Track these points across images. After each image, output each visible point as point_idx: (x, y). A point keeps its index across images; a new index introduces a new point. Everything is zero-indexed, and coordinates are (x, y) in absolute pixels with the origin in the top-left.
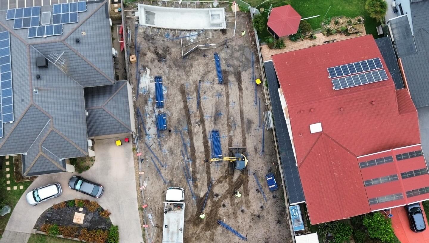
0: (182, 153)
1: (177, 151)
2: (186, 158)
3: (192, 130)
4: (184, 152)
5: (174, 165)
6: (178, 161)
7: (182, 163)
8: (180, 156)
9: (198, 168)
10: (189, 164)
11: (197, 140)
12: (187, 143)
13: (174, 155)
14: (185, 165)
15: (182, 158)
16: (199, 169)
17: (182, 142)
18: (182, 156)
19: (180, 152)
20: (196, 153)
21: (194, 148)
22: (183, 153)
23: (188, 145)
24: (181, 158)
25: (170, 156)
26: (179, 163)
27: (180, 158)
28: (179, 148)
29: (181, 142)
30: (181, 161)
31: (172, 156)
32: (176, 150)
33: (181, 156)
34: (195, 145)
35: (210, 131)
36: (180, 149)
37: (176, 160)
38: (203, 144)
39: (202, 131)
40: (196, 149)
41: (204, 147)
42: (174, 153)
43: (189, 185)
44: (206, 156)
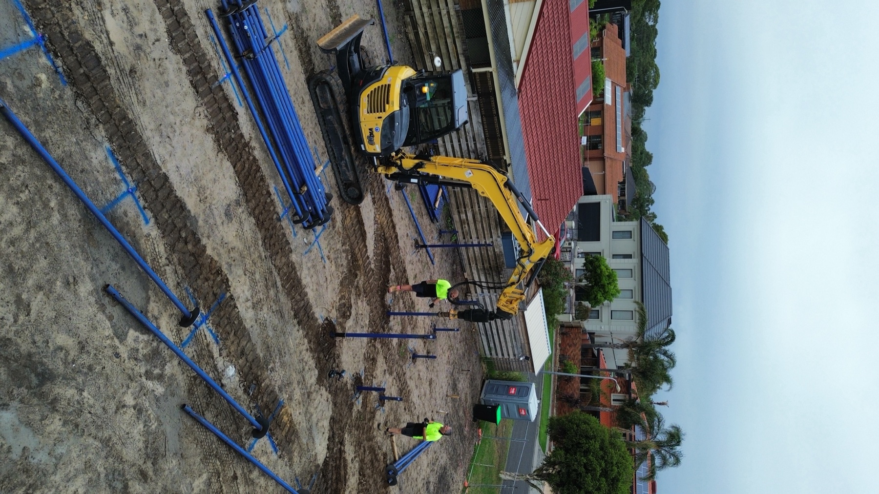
0: (116, 312)
1: (71, 332)
2: (167, 327)
3: (88, 35)
4: (131, 292)
5: (120, 459)
6: (129, 400)
7: (160, 389)
8: (123, 351)
9: (255, 333)
10: (205, 354)
11: (165, 133)
12: (112, 192)
13: (67, 379)
14: (182, 380)
15: (143, 352)
16: (263, 325)
17: (61, 205)
18: (132, 334)
19: (102, 308)
20: (204, 241)
21: (179, 205)
22: (127, 310)
23: (129, 207)
24: (134, 354)
25: (37, 430)
26: (139, 410)
27: (129, 364)
28: (71, 283)
29: (56, 218)
30: (148, 375)
31: (53, 405)
32: (55, 320)
33: (122, 337)
34: (174, 178)
35: (207, 12)
36: (85, 288)
37: (113, 406)
38: (217, 141)
39: (161, 26)
40: (191, 203)
41: (227, 164)
42: (57, 365)
43: (264, 473)
44: (260, 224)
